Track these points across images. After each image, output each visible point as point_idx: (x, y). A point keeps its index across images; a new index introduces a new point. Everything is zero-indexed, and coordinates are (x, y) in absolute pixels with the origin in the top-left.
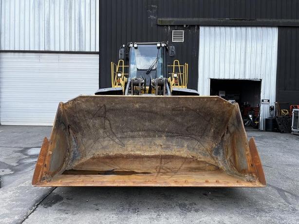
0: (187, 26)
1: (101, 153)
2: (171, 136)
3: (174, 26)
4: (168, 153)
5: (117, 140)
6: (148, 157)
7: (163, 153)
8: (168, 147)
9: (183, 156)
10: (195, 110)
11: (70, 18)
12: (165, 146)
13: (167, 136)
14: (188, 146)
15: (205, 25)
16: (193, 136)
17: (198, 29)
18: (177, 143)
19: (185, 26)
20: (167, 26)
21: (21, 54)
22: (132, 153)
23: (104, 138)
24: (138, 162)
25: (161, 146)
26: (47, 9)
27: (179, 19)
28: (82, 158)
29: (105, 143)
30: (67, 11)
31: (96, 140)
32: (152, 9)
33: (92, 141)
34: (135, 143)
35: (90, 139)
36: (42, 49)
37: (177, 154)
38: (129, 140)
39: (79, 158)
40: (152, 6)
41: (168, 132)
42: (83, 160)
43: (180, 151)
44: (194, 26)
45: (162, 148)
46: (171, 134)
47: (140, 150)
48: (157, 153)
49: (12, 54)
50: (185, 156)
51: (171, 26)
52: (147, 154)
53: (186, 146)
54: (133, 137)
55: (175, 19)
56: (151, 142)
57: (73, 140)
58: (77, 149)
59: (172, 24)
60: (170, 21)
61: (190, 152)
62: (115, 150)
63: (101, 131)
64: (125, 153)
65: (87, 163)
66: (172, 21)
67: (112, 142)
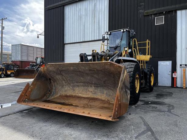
0: (166, 12)
1: (64, 93)
2: (97, 87)
3: (156, 14)
4: (95, 96)
5: (71, 87)
6: (84, 98)
7: (92, 97)
8: (95, 93)
9: (102, 99)
10: (101, 71)
11: (94, 22)
12: (94, 92)
13: (95, 86)
14: (106, 93)
15: (181, 9)
16: (109, 87)
17: (176, 12)
18: (100, 91)
19: (164, 13)
20: (151, 15)
21: (73, 44)
22: (77, 95)
23: (66, 86)
24: (78, 100)
25: (92, 92)
26: (84, 20)
27: (159, 9)
28: (56, 95)
29: (66, 88)
30: (93, 18)
31: (63, 86)
32: (140, 6)
33: (61, 87)
34: (79, 90)
35: (60, 86)
36: (81, 41)
37: (100, 97)
38: (76, 88)
39: (55, 95)
40: (141, 4)
41: (94, 84)
42: (56, 96)
43: (101, 96)
44: (172, 11)
45: (92, 94)
46: (97, 86)
47: (81, 94)
48: (89, 96)
49: (70, 45)
50: (104, 99)
51: (154, 14)
52: (84, 96)
53: (105, 93)
54: (78, 86)
55: (157, 9)
56: (87, 89)
57: (54, 86)
58: (55, 91)
59: (155, 13)
60: (153, 11)
61: (107, 97)
62: (70, 93)
63: (64, 82)
64: (74, 95)
65: (57, 98)
66: (155, 11)
67: (69, 88)
